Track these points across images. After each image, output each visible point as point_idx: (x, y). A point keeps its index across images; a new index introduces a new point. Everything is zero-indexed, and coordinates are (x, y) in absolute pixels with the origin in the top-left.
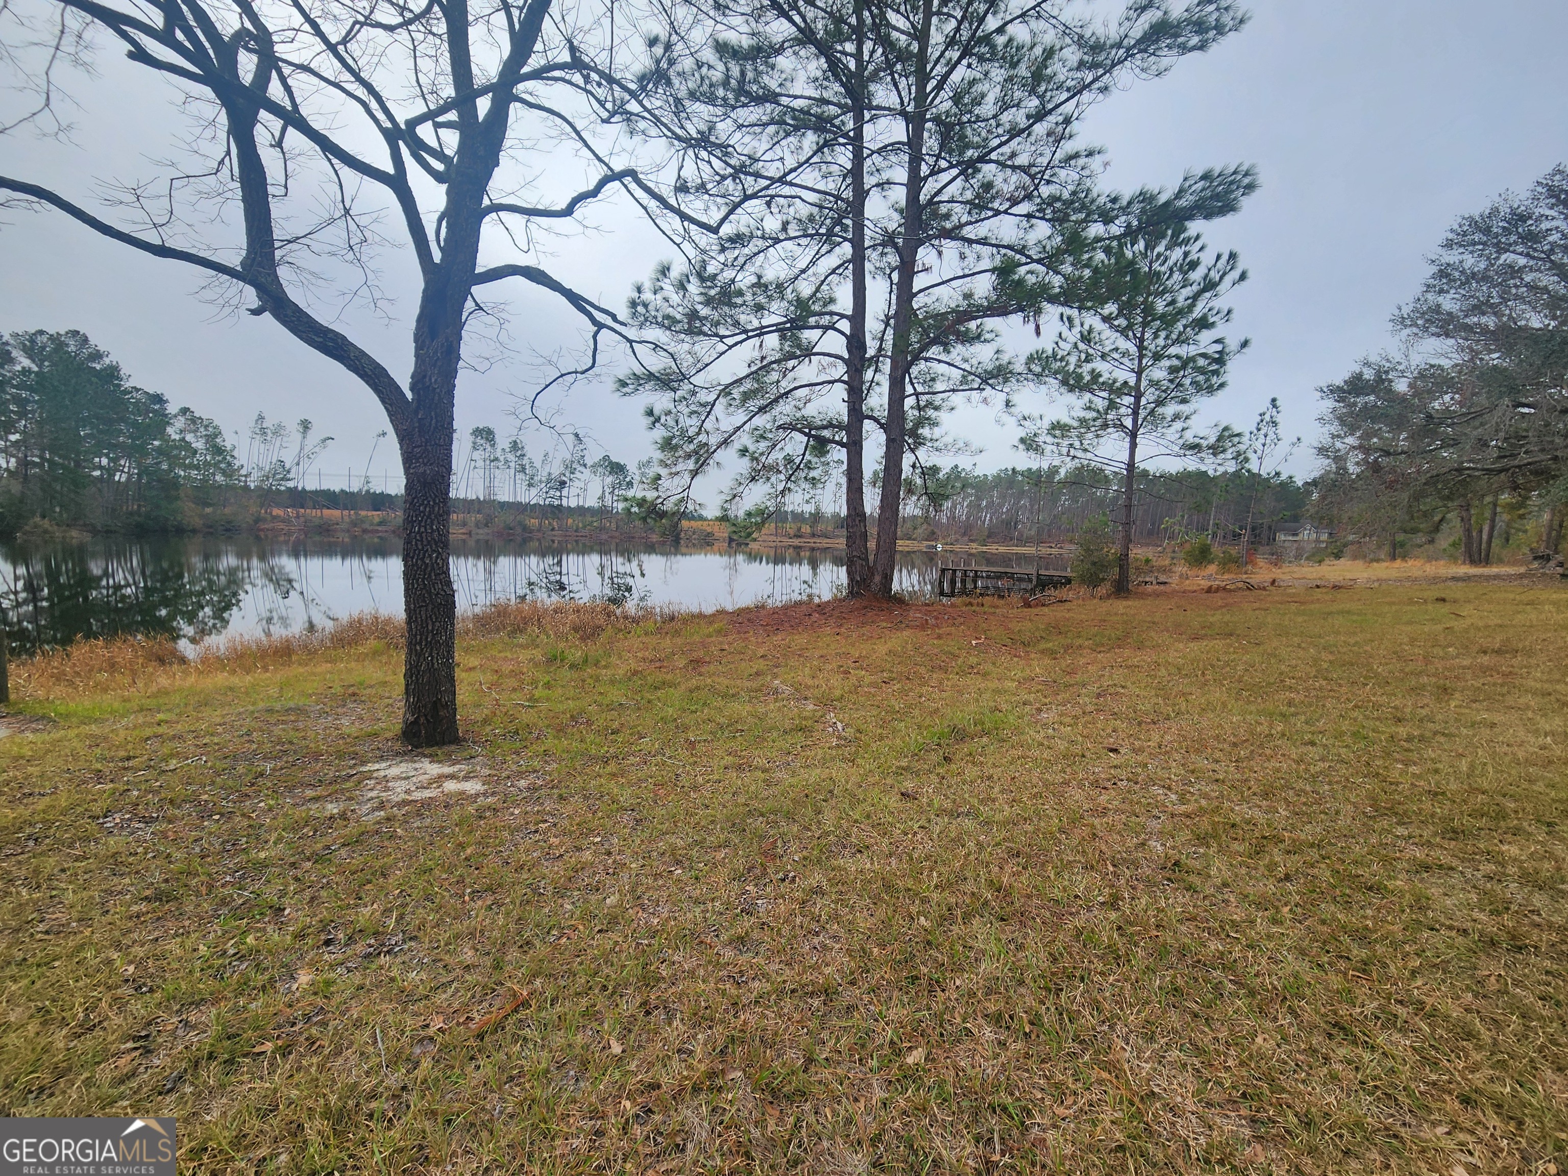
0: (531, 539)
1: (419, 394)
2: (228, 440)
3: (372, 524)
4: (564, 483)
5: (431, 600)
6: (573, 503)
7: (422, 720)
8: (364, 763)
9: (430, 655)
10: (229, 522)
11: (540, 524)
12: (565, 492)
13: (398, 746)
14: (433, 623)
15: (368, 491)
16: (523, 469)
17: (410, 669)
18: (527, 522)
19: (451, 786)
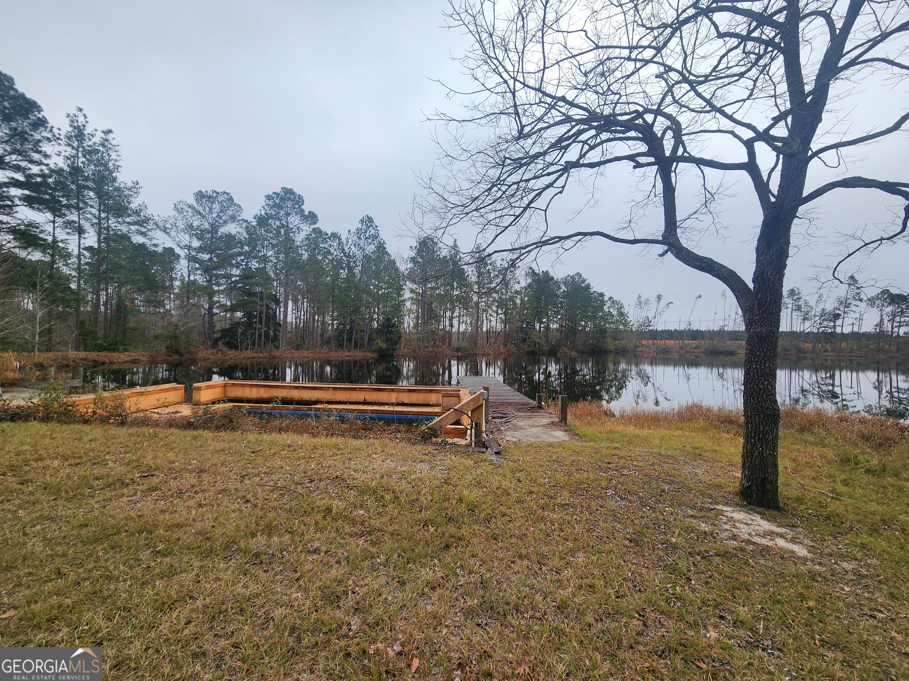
0: (805, 358)
1: (758, 284)
2: (625, 310)
3: (691, 348)
4: (839, 315)
5: (763, 411)
6: (847, 330)
7: (754, 488)
8: (717, 503)
9: (761, 447)
10: (624, 348)
11: (814, 347)
12: (839, 322)
13: (737, 499)
14: (764, 426)
15: (689, 330)
16: (799, 308)
17: (747, 453)
18: (801, 346)
19: (781, 543)
